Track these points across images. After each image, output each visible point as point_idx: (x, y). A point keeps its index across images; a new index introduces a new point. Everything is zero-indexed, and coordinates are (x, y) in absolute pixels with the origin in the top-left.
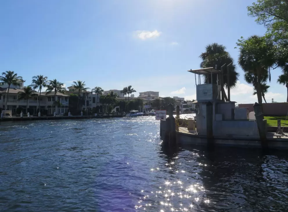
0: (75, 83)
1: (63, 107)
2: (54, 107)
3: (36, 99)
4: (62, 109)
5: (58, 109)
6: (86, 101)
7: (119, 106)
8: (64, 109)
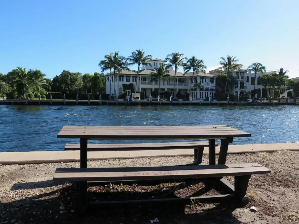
0: (223, 59)
1: (207, 90)
2: (195, 90)
3: (176, 81)
4: (206, 93)
5: (200, 92)
6: (239, 82)
7: (292, 89)
8: (209, 92)
